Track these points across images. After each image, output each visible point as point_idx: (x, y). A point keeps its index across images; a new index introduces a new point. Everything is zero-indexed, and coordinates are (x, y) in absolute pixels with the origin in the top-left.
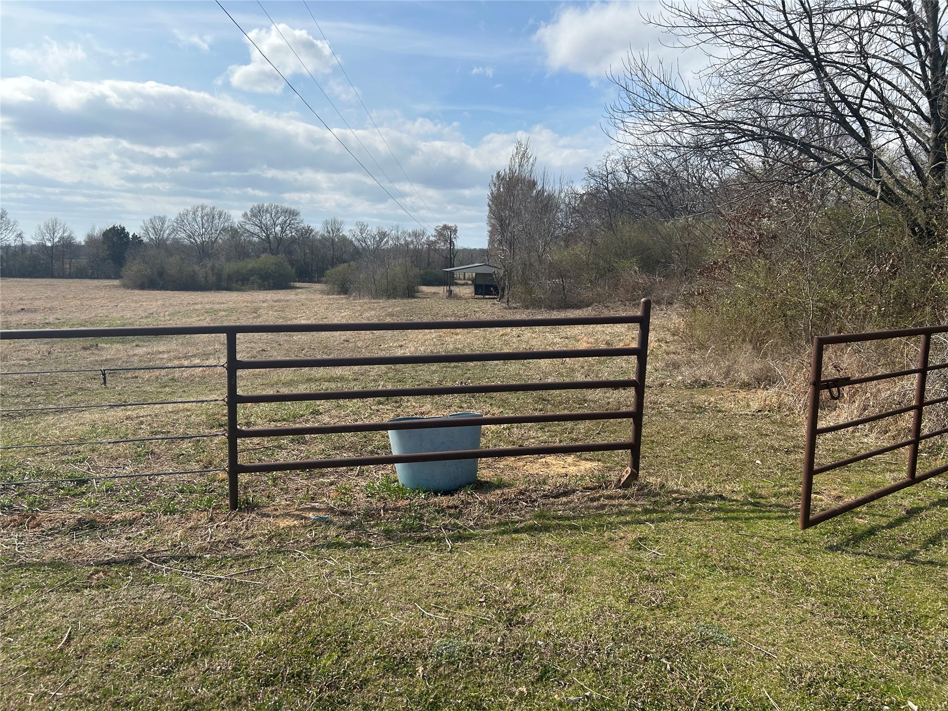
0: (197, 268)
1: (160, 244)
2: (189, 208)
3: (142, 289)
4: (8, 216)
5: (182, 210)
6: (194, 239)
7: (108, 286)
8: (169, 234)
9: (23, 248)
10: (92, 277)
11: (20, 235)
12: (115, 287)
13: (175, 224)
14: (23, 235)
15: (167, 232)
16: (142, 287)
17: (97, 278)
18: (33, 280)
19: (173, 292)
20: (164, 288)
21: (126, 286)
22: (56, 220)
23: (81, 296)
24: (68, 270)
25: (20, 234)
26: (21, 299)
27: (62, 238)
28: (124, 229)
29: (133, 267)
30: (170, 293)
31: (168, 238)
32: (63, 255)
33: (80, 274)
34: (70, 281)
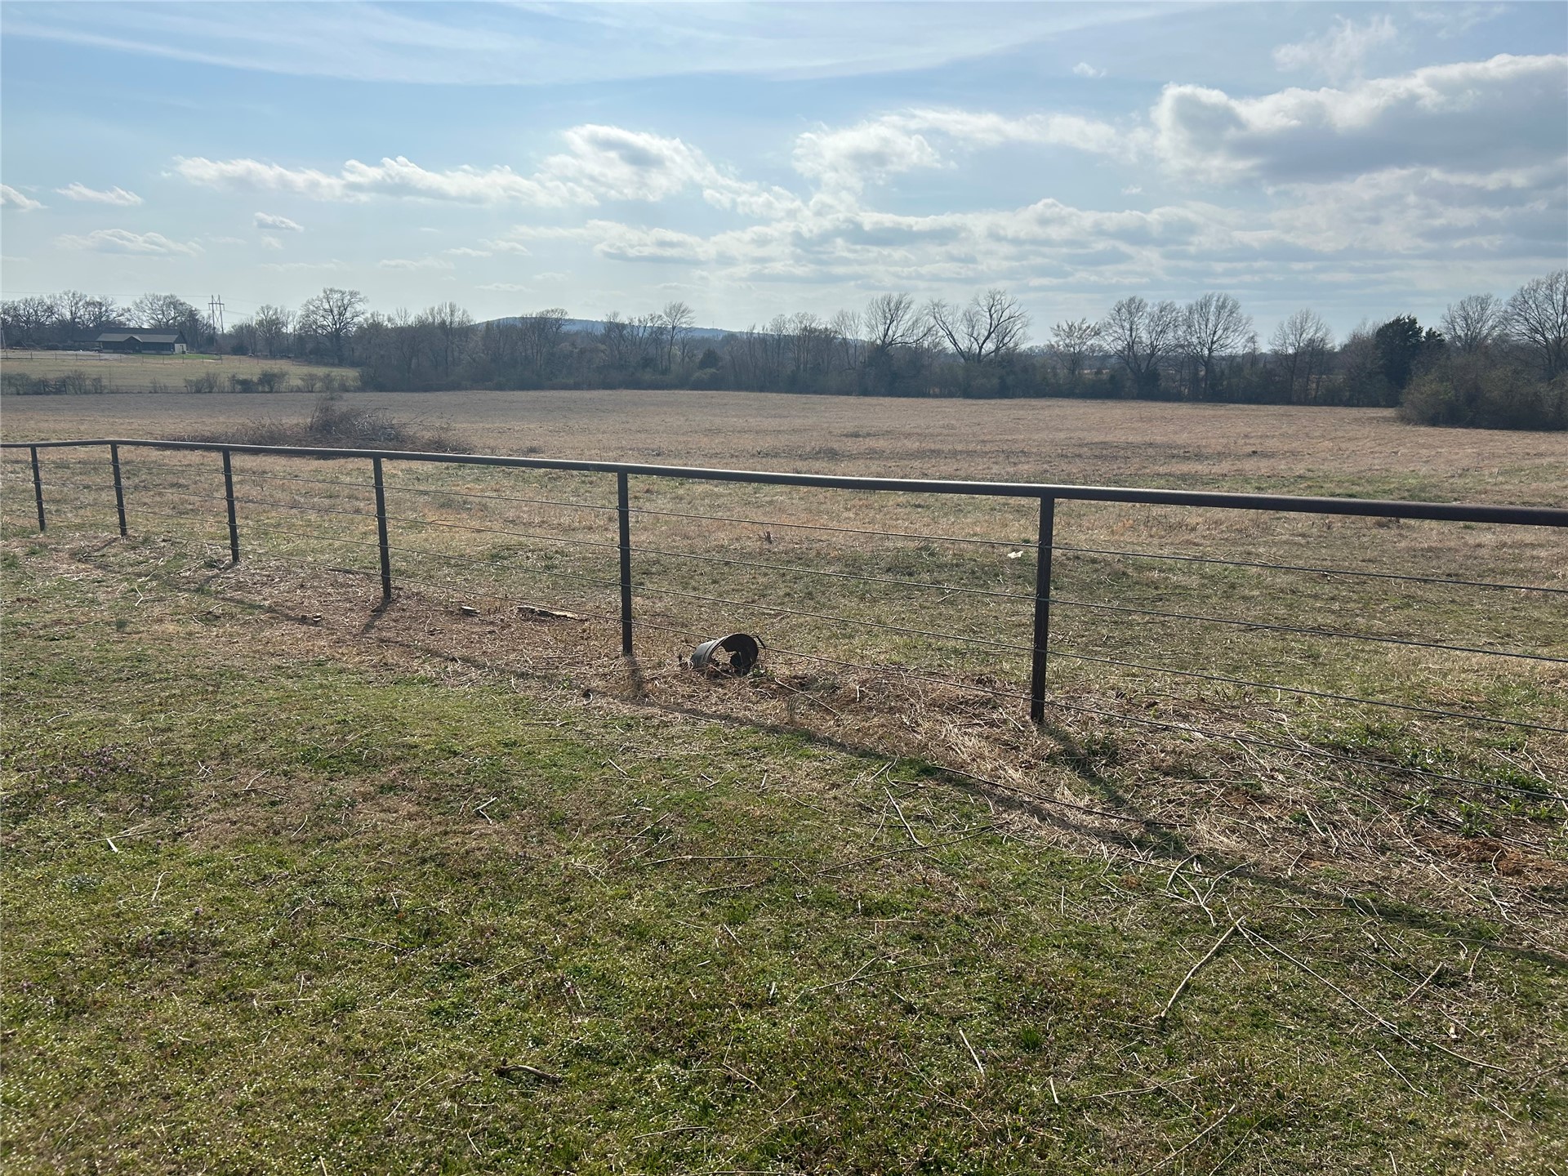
0: (1542, 388)
1: (1473, 344)
2: (1543, 278)
3: (1434, 425)
4: (1240, 310)
5: (1525, 282)
6: (1543, 335)
7: (1374, 418)
8: (1493, 327)
9: (1253, 358)
10: (1348, 404)
11: (1252, 339)
12: (1386, 420)
13: (1509, 309)
14: (1257, 339)
15: (1490, 323)
16: (1433, 421)
17: (1358, 405)
18: (1262, 407)
19: (1491, 432)
20: (1473, 424)
21: (1405, 420)
22: (1307, 312)
23: (1333, 435)
24: (1313, 393)
25: (1253, 337)
26: (1246, 436)
27: (1311, 341)
28: (1414, 322)
29: (1425, 387)
30: (1484, 434)
31: (1488, 334)
32: (1311, 368)
33: (1331, 399)
34: (1316, 409)
